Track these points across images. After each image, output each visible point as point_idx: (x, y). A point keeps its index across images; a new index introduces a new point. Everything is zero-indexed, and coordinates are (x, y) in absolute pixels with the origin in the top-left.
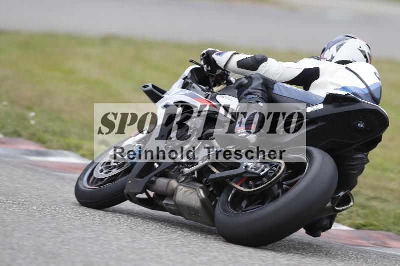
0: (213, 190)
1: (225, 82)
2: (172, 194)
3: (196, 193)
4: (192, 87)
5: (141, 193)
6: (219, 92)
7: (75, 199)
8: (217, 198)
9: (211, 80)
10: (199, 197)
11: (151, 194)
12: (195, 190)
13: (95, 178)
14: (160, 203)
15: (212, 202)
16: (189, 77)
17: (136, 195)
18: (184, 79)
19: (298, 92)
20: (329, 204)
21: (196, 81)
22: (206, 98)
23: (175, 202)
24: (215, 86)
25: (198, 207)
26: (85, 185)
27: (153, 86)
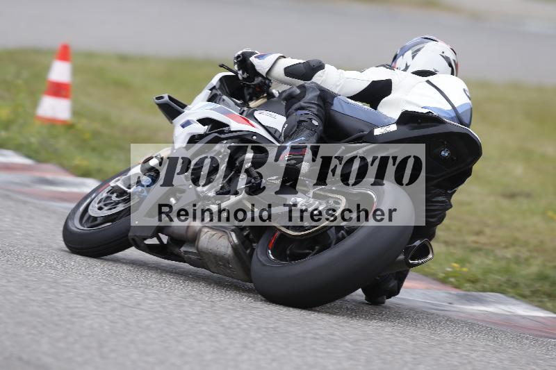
0: (248, 235)
1: (265, 95)
2: (193, 238)
3: (226, 237)
4: (222, 100)
5: (152, 237)
6: (258, 107)
7: (63, 245)
8: (254, 245)
9: (246, 92)
10: (230, 242)
11: (165, 239)
12: (225, 234)
13: (90, 216)
14: (176, 250)
15: (247, 250)
16: (217, 87)
17: (145, 239)
18: (211, 90)
19: (364, 110)
20: (401, 257)
21: (227, 92)
22: (241, 114)
23: (197, 249)
24: (251, 100)
25: (229, 256)
26: (76, 225)
27: (170, 97)
